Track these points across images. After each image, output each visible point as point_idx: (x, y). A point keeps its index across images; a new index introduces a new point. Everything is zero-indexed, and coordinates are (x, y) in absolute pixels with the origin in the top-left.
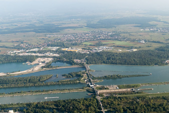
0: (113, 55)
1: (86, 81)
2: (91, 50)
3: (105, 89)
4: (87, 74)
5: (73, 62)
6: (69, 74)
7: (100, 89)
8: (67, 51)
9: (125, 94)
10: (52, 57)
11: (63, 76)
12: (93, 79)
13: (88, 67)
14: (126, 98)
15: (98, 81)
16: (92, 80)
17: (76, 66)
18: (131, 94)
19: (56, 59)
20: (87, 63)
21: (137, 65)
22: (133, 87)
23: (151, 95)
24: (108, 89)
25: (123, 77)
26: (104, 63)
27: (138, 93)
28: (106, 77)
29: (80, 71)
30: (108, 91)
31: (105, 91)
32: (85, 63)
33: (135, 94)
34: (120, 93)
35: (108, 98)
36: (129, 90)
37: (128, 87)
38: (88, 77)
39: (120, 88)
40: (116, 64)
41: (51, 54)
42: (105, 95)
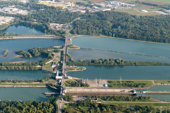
0: (127, 21)
1: (53, 66)
2: (91, 7)
3: (82, 85)
4: (62, 52)
5: (47, 28)
6: (29, 51)
7: (73, 85)
8: (45, 7)
9: (115, 100)
10: (13, 16)
11: (17, 53)
12: (68, 64)
13: (70, 39)
14: (113, 107)
15: (76, 69)
16: (64, 66)
17: (49, 36)
18: (127, 99)
19: (18, 19)
20: (72, 32)
21: (164, 42)
22: (137, 86)
23: (165, 105)
24: (87, 86)
25: (127, 64)
26: (104, 33)
27: (139, 98)
28: (93, 62)
29: (51, 47)
30: (86, 90)
31: (80, 90)
32: (68, 31)
33: (134, 100)
34: (106, 97)
35: (77, 105)
36: (127, 91)
37: (127, 85)
38: (62, 59)
39: (110, 86)
40: (126, 37)
41: (15, 9)
42: (75, 98)
